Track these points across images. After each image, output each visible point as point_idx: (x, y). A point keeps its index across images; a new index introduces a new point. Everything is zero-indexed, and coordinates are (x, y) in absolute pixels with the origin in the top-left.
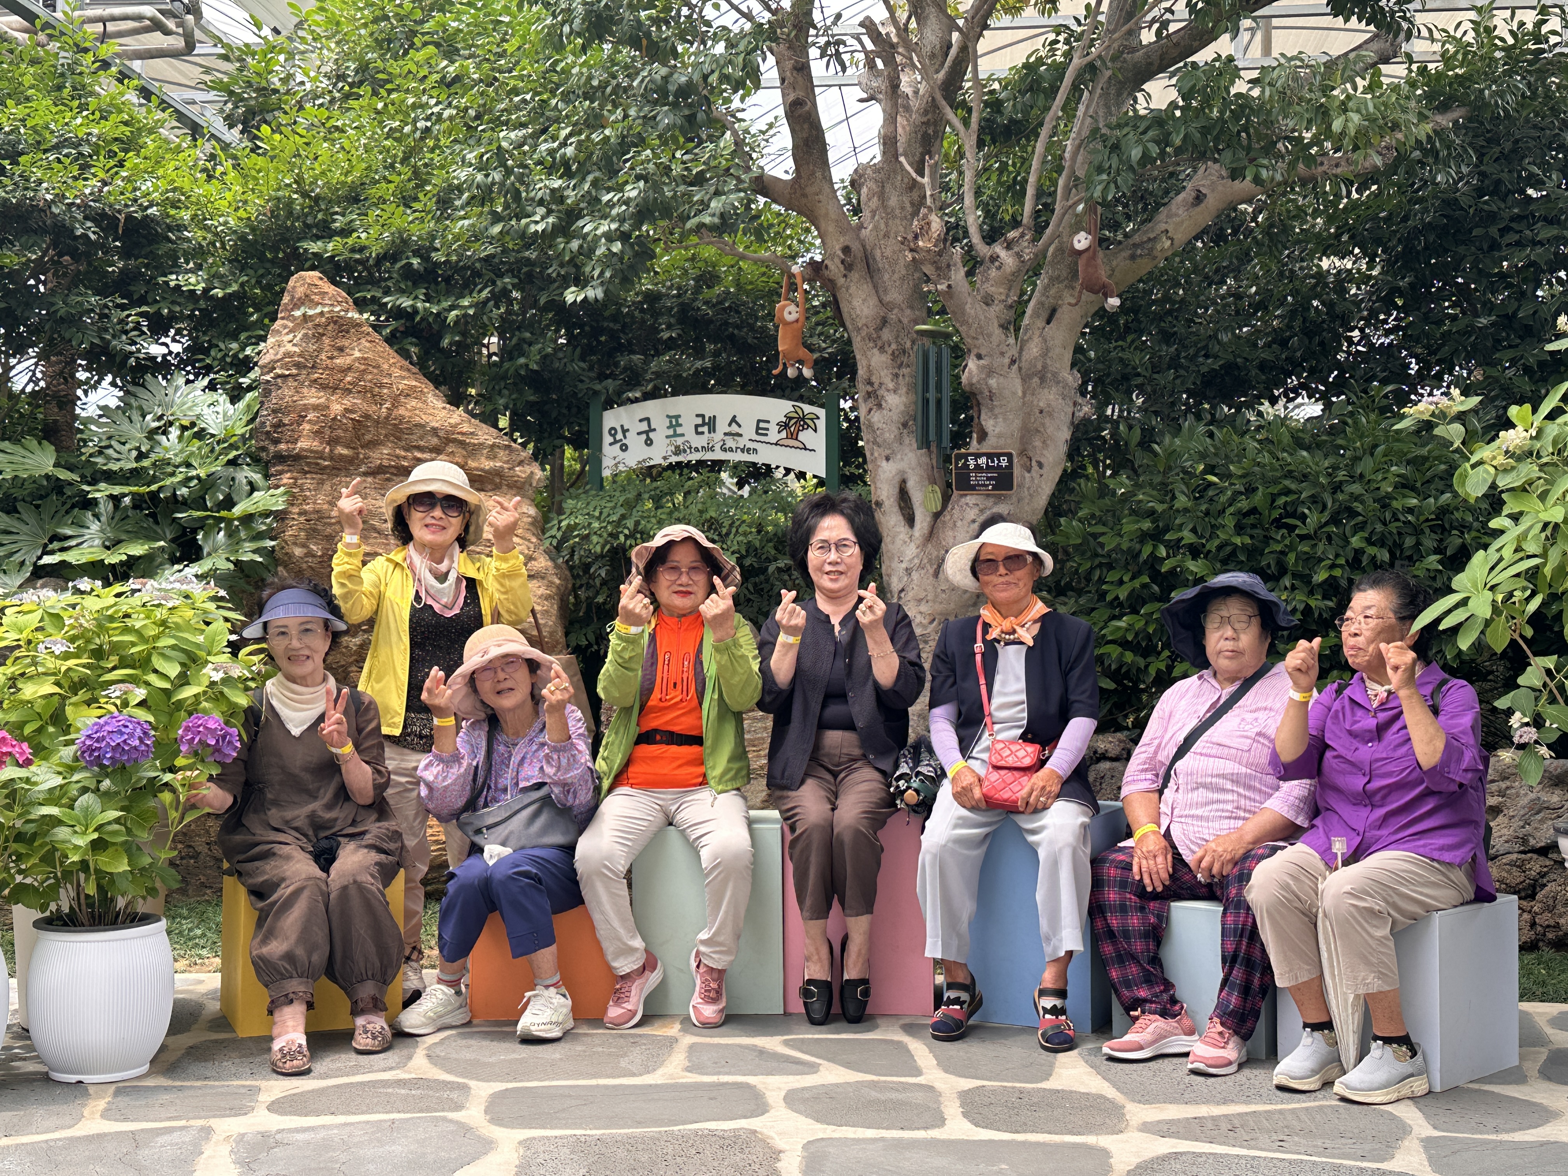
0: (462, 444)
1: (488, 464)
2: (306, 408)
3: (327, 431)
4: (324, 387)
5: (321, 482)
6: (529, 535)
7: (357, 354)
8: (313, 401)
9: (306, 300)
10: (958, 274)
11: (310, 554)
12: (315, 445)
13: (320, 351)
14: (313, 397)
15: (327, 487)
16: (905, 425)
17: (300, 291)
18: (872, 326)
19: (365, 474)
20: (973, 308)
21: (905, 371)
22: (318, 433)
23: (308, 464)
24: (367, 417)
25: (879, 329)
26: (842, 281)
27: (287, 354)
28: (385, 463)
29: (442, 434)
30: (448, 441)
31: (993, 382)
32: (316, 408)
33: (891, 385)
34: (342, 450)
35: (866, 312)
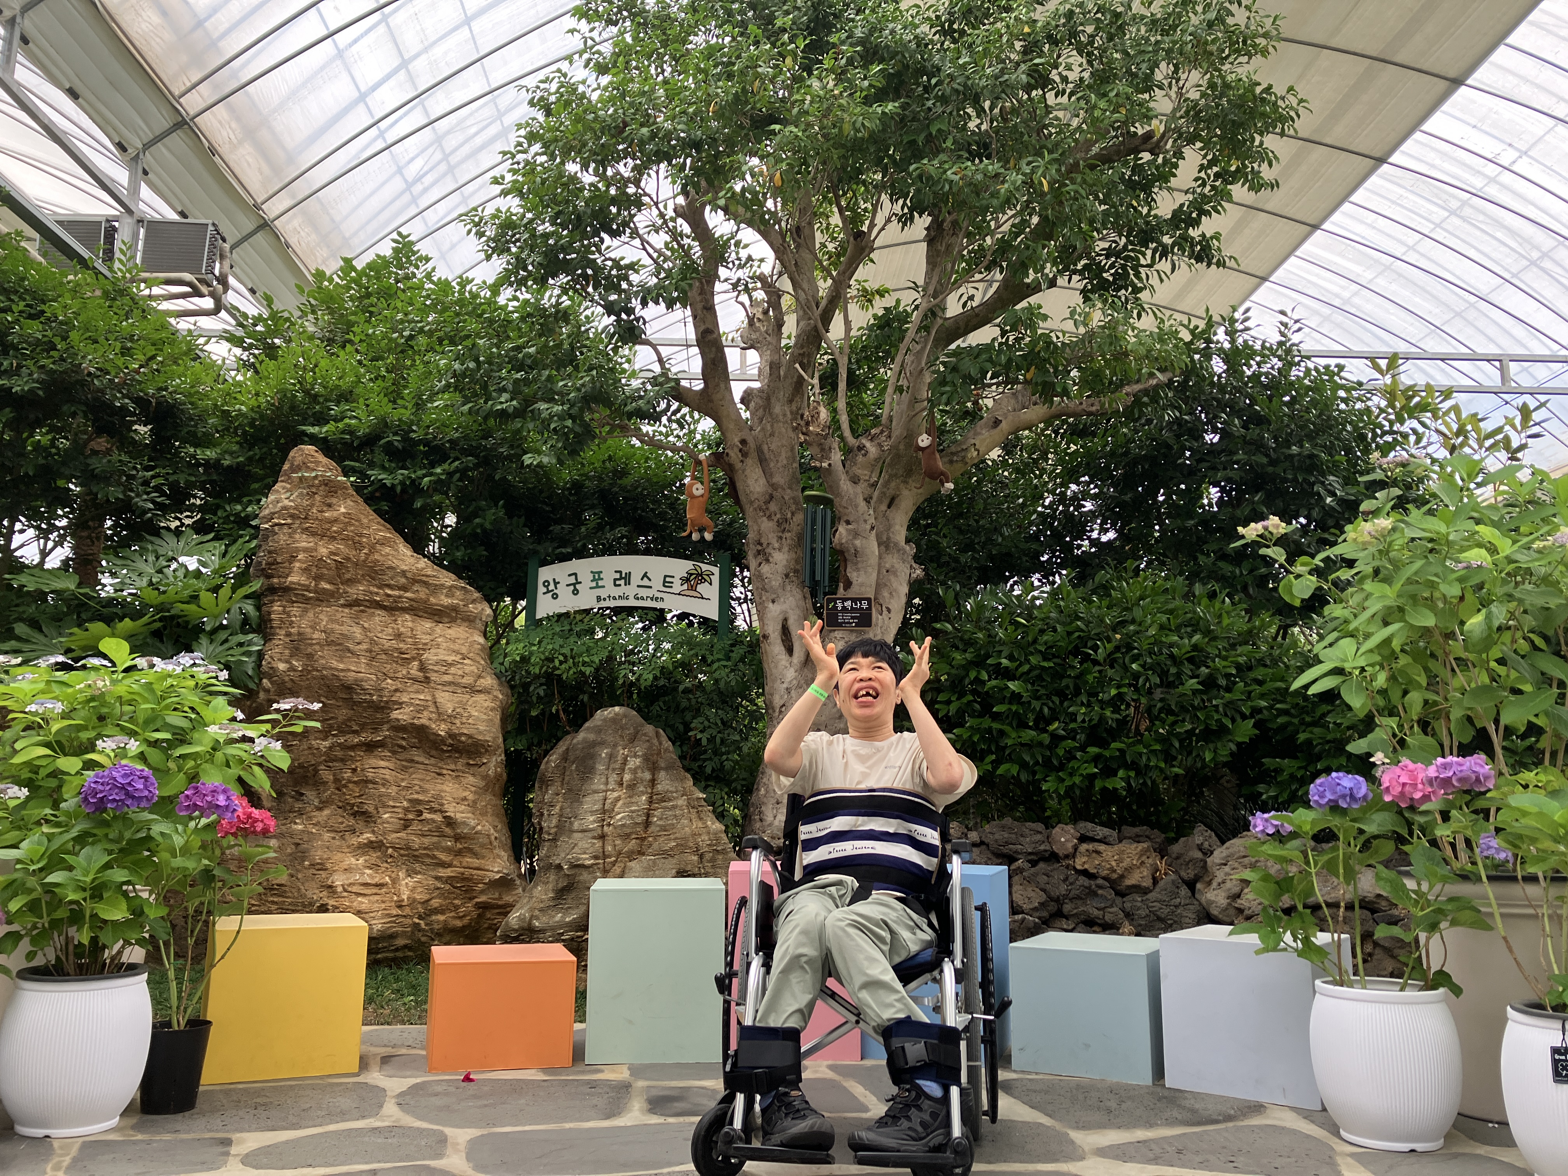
0: (426, 584)
1: (446, 601)
2: (297, 550)
3: (314, 570)
4: (314, 534)
5: (306, 611)
6: (478, 659)
7: (343, 510)
8: (304, 544)
9: (304, 466)
10: (837, 457)
11: (292, 669)
12: (303, 580)
13: (312, 505)
14: (304, 542)
15: (311, 614)
16: (787, 576)
17: (298, 460)
18: (762, 499)
19: (343, 606)
21: (788, 535)
22: (305, 570)
23: (296, 595)
24: (348, 559)
25: (767, 502)
26: (739, 465)
27: (285, 508)
28: (361, 597)
29: (409, 575)
30: (415, 581)
31: (858, 542)
32: (305, 550)
33: (776, 545)
34: (325, 585)
35: (758, 489)
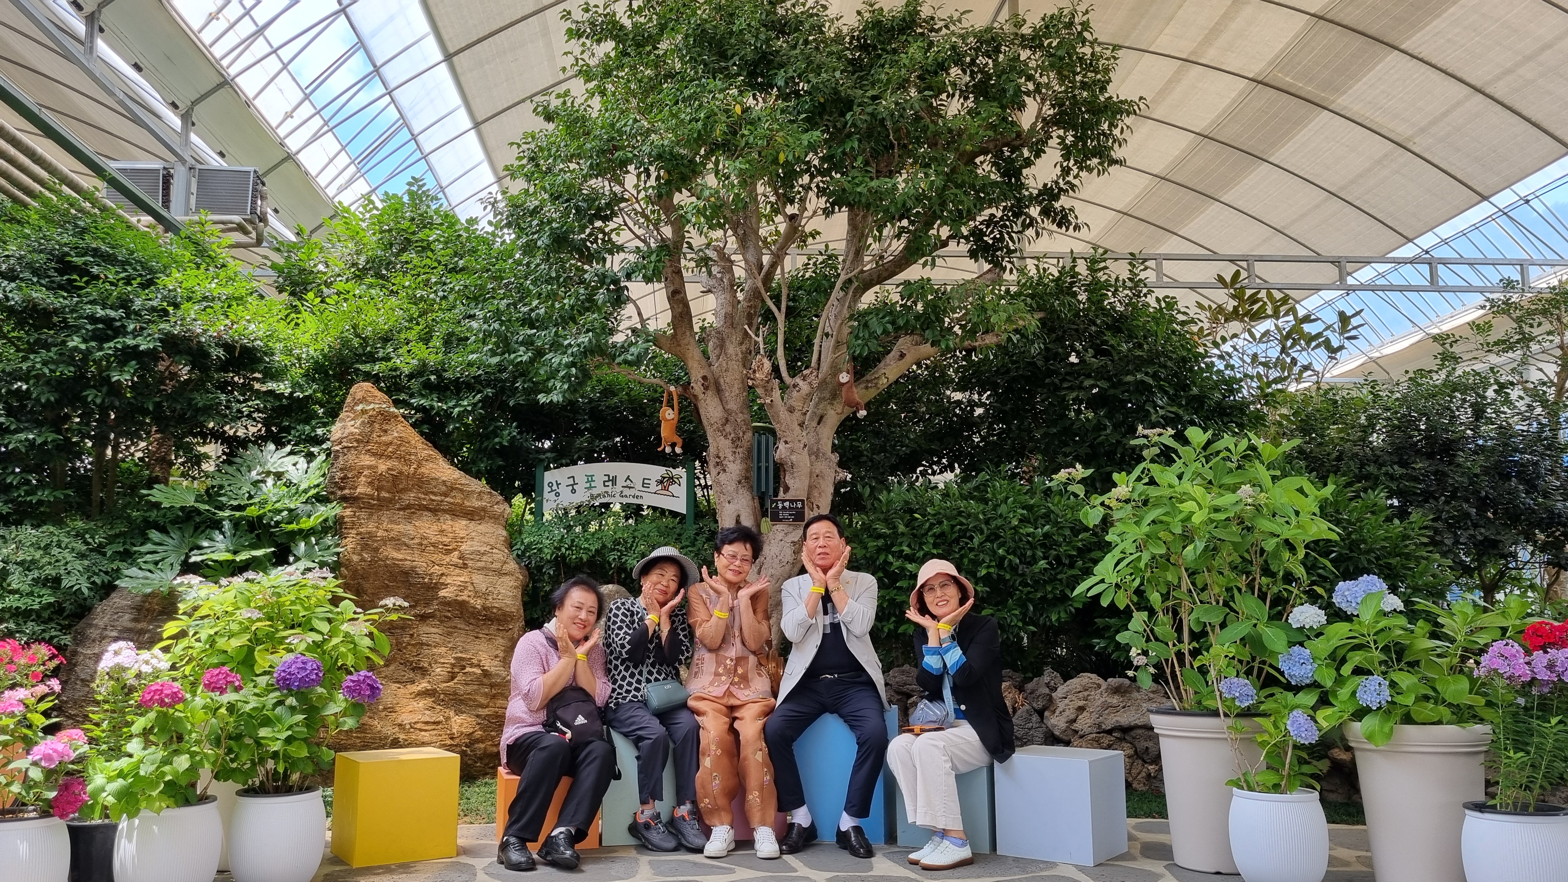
0: (461, 490)
1: (477, 504)
2: (363, 467)
3: (376, 482)
4: (374, 454)
5: (371, 514)
6: (503, 548)
7: (396, 435)
8: (367, 463)
9: (363, 400)
10: (777, 393)
11: (363, 560)
12: (369, 490)
13: (372, 432)
14: (367, 460)
15: (375, 517)
16: (740, 482)
17: (359, 395)
18: (720, 422)
19: (399, 509)
20: (783, 414)
21: (740, 450)
22: (370, 483)
23: (363, 503)
24: (401, 473)
25: (724, 425)
26: (701, 396)
27: (352, 434)
28: (412, 502)
29: (449, 484)
30: (452, 489)
31: (793, 458)
32: (369, 467)
33: (731, 458)
34: (384, 494)
35: (717, 415)
